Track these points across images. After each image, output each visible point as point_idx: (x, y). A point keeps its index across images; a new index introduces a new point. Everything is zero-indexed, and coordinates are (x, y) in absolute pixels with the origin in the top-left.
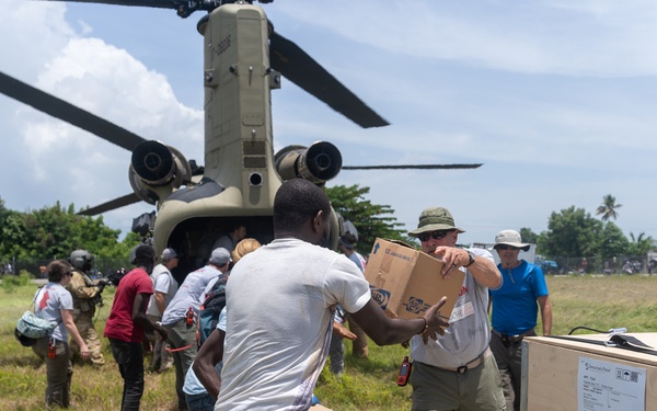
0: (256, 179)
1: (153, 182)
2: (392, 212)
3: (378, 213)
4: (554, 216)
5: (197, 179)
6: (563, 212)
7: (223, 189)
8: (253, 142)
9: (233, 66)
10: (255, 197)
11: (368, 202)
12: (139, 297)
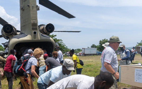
0: (35, 33)
1: (8, 34)
2: (62, 41)
3: (58, 41)
4: (100, 41)
5: (18, 33)
6: (103, 40)
7: (27, 35)
8: (34, 24)
9: (29, 5)
10: (35, 37)
11: (56, 39)
12: (13, 61)
